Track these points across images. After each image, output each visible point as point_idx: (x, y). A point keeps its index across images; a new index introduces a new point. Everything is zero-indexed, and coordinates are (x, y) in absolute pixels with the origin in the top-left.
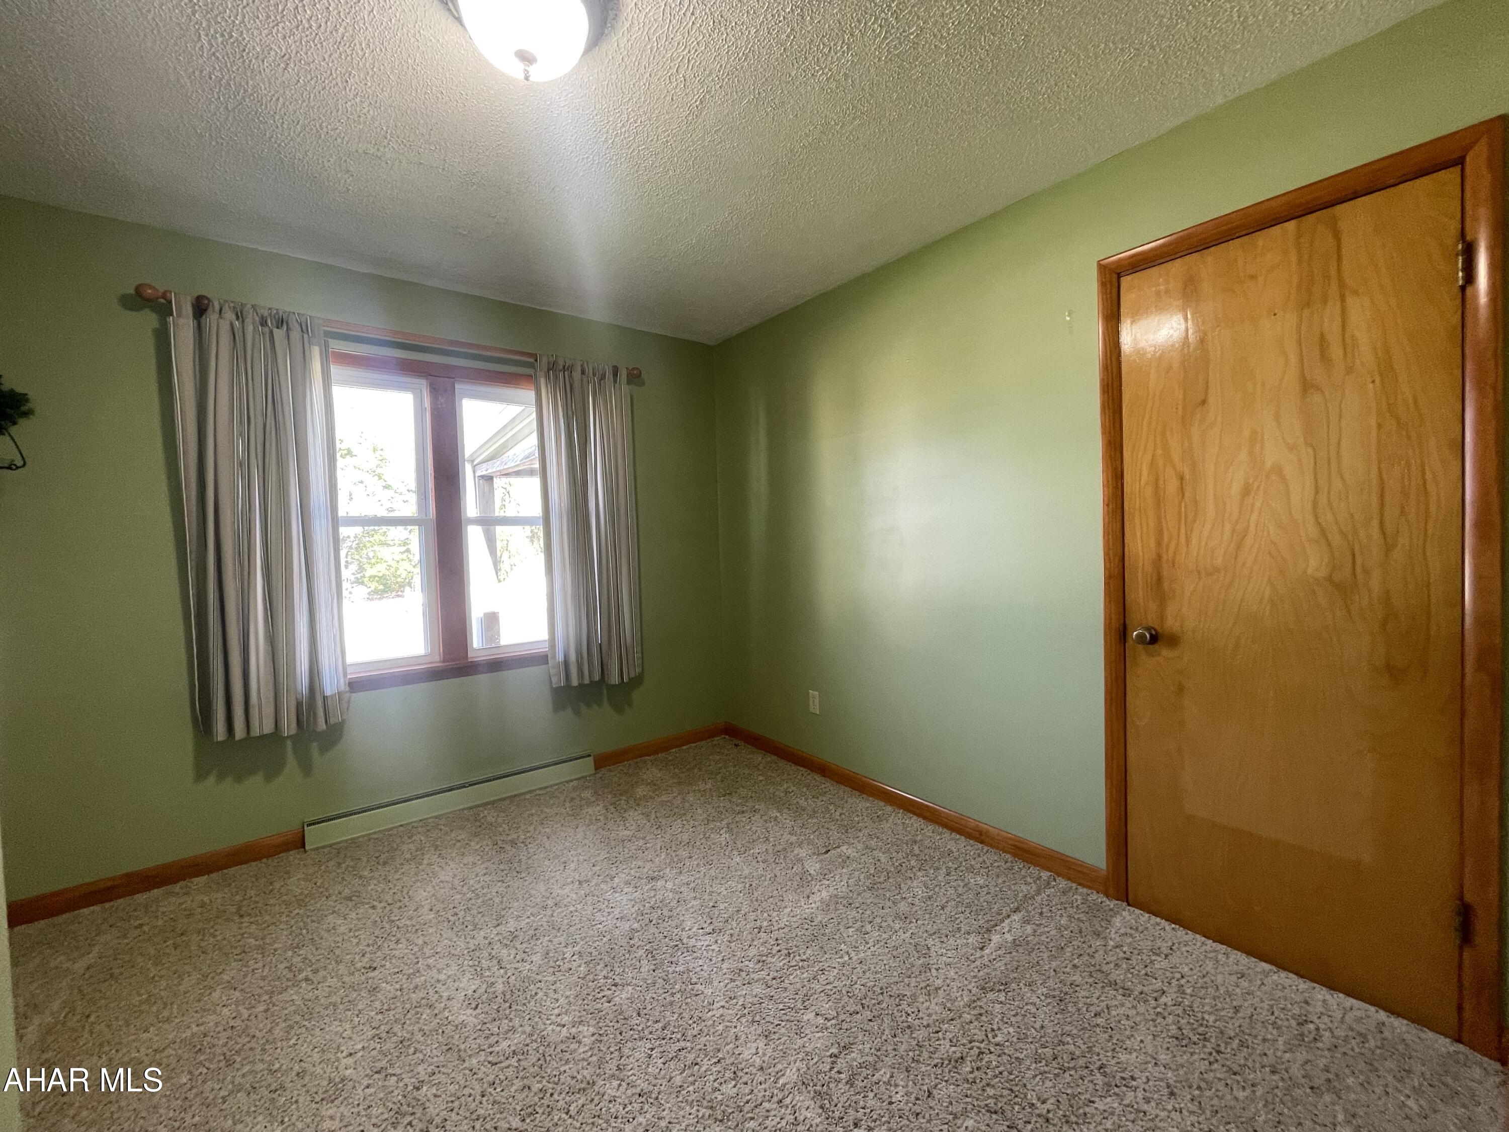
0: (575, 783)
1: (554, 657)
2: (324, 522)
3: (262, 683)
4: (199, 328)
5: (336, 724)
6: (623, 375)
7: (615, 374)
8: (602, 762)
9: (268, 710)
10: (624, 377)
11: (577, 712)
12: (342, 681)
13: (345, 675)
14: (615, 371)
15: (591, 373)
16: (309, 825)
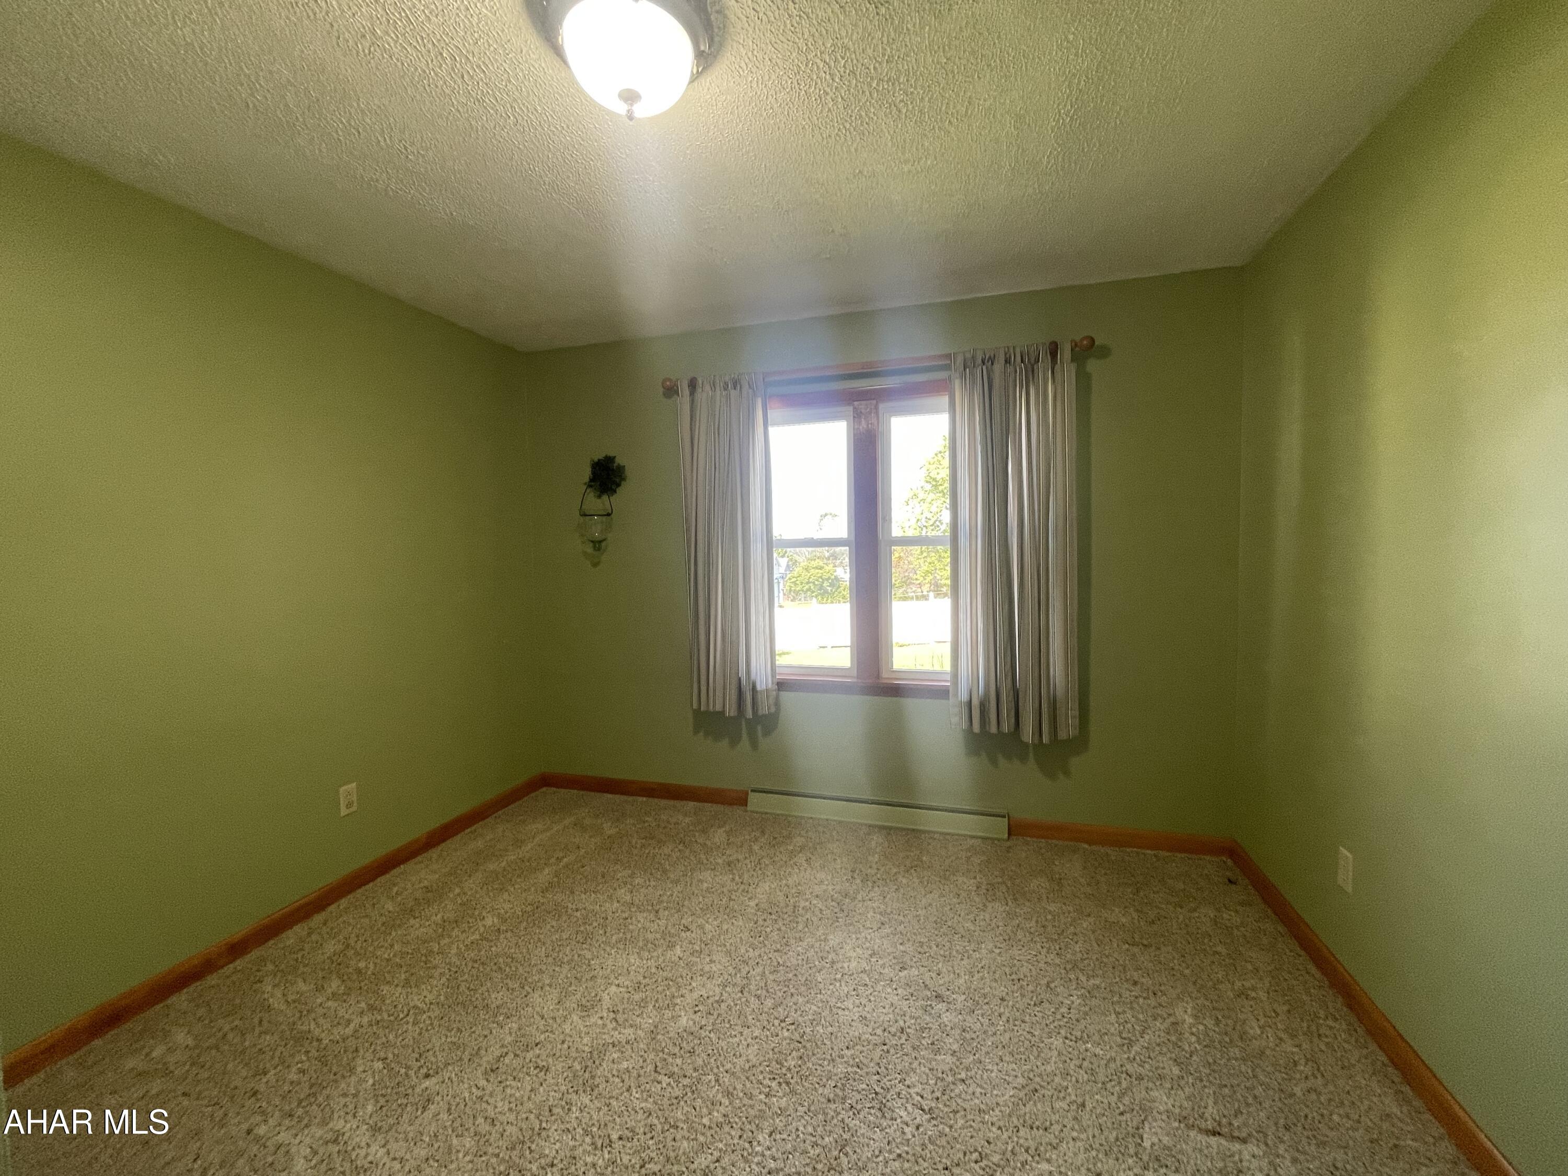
0: (971, 842)
1: (956, 695)
2: (759, 545)
3: (717, 670)
4: (692, 402)
5: (763, 715)
6: (1066, 353)
7: (1054, 354)
8: (1017, 829)
9: (719, 694)
10: (1067, 354)
11: (994, 762)
12: (770, 681)
13: (773, 675)
14: (1054, 350)
15: (1019, 359)
16: (752, 791)
